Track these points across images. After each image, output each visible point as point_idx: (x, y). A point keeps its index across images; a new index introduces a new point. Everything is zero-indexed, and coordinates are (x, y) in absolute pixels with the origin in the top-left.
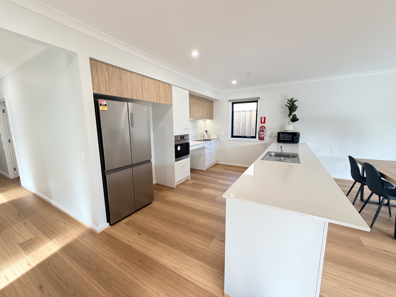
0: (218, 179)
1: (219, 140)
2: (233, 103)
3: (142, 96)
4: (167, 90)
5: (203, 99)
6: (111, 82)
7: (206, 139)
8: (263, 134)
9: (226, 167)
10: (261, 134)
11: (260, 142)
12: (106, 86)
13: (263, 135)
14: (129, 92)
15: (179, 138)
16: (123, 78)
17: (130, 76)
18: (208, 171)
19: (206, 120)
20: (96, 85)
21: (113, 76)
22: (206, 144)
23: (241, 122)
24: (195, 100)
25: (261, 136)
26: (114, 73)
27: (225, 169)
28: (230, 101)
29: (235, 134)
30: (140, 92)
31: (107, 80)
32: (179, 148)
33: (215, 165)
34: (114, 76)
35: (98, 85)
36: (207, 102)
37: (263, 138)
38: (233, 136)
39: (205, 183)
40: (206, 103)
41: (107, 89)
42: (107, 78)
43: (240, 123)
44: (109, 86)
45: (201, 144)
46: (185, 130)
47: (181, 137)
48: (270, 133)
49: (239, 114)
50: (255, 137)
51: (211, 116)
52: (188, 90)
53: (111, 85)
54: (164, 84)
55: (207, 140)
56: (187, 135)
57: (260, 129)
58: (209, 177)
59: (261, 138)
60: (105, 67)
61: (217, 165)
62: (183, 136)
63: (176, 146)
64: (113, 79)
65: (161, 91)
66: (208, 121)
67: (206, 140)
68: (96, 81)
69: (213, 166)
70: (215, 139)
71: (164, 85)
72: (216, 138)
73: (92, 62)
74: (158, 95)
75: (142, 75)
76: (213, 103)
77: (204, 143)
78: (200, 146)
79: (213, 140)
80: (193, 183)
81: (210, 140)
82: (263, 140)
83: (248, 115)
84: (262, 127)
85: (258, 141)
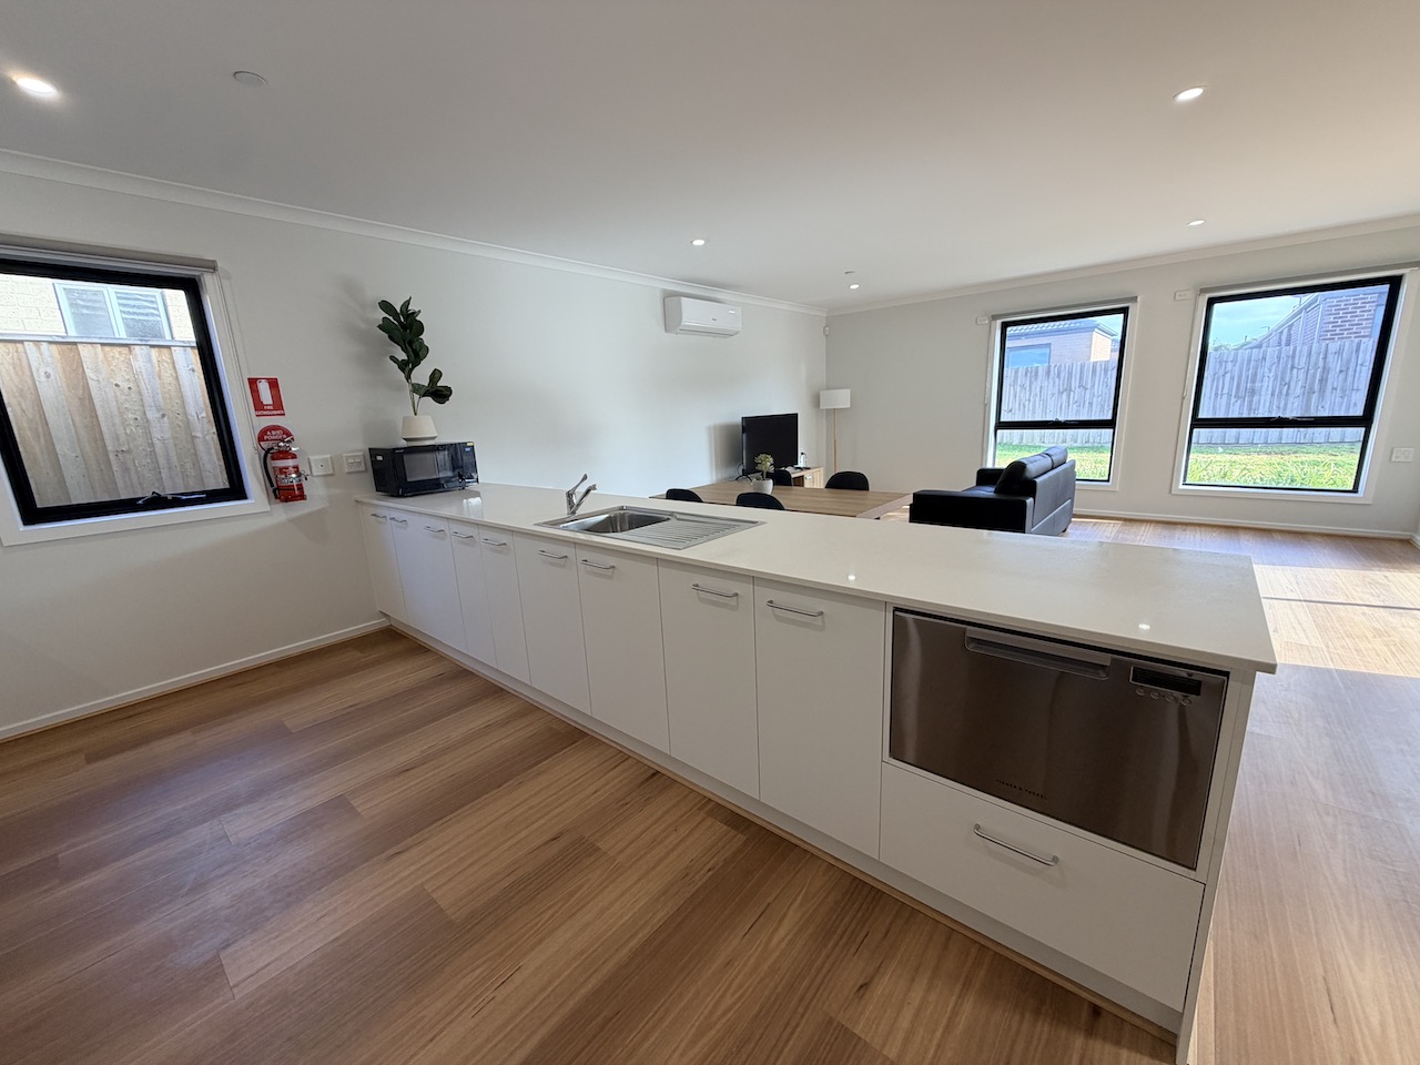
8: (296, 470)
10: (279, 469)
11: (283, 513)
13: (297, 474)
25: (286, 482)
37: (300, 487)
38: (34, 515)
48: (326, 459)
50: (236, 491)
57: (266, 445)
59: (291, 488)
82: (302, 497)
83: (49, 370)
84: (273, 432)
85: (268, 508)
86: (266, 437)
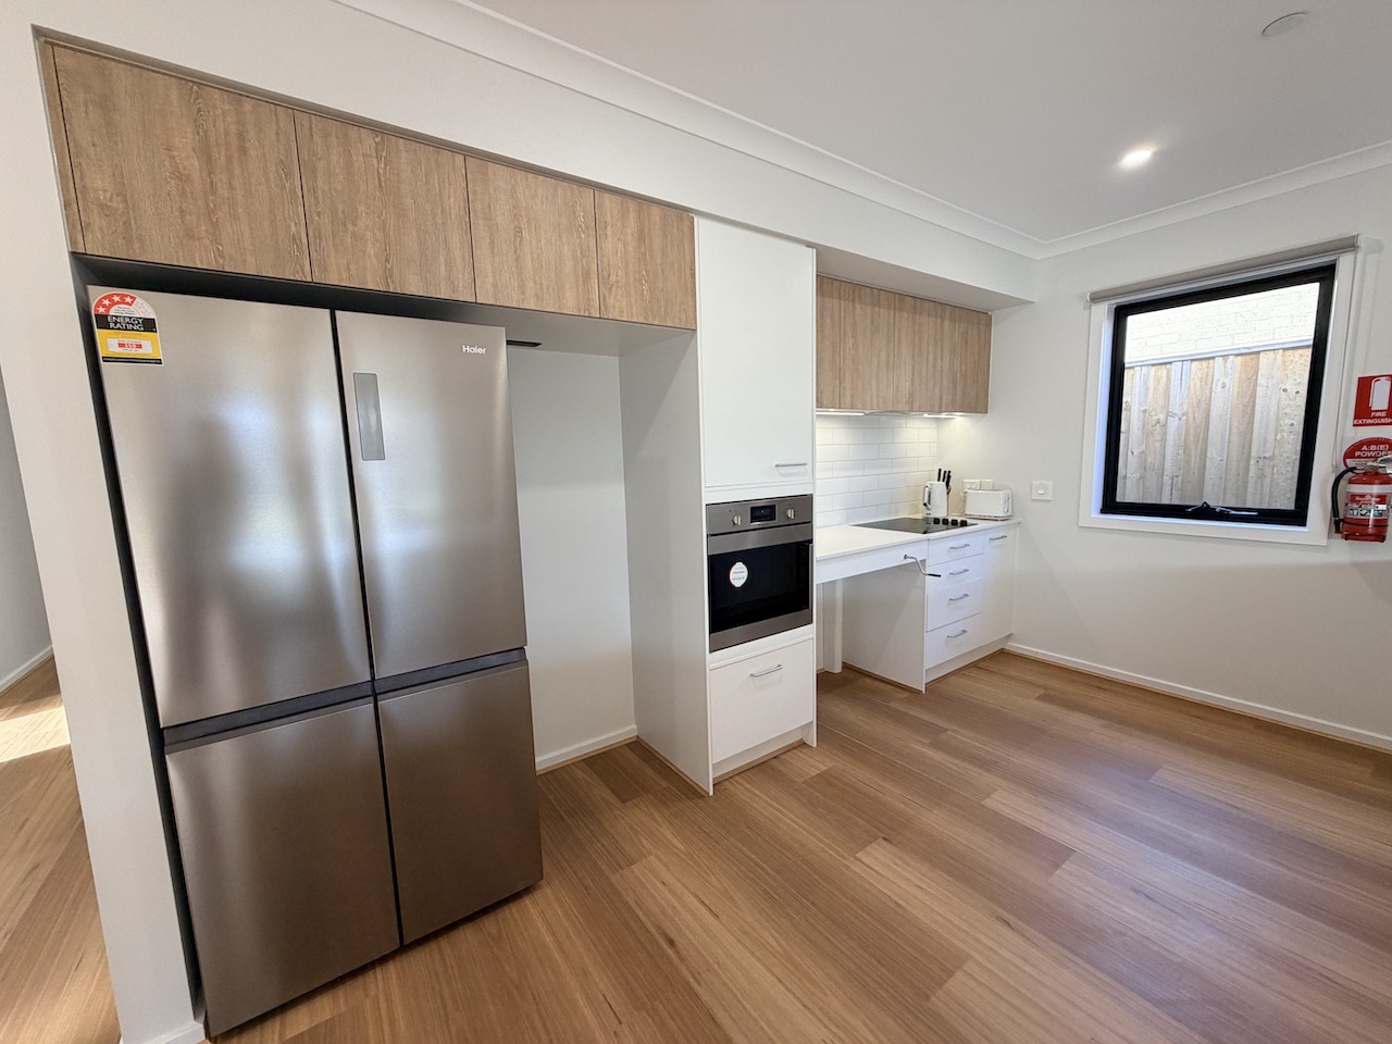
0: (989, 778)
1: (1019, 523)
2: (1121, 314)
3: (468, 277)
4: (657, 241)
5: (926, 305)
6: (223, 192)
7: (941, 515)
8: (1382, 499)
9: (1056, 685)
10: (1353, 498)
11: (1345, 552)
12: (182, 211)
13: (1382, 507)
14: (371, 250)
15: (737, 520)
16: (321, 165)
17: (379, 158)
18: (939, 694)
19: (943, 416)
20: (102, 206)
21: (243, 150)
22: (935, 550)
23: (1173, 424)
24: (869, 309)
25: (1356, 514)
26: (251, 135)
27: (1046, 698)
28: (1096, 298)
29: (1127, 493)
30: (457, 253)
31: (196, 175)
32: (739, 575)
33: (992, 657)
34: (252, 153)
35: (117, 204)
36: (953, 319)
37: (1380, 525)
38: (1111, 505)
39: (893, 795)
40: (947, 322)
41: (190, 234)
42: (194, 166)
43: (1165, 425)
44: (210, 213)
45: (895, 547)
46: (783, 470)
47: (753, 509)
49: (1158, 380)
50: (1297, 516)
51: (974, 400)
52: (810, 245)
53: (225, 208)
54: (632, 206)
55: (945, 522)
56: (804, 503)
57: (1351, 463)
58: (936, 745)
59: (1363, 523)
60: (174, 95)
61: (1000, 659)
62: (772, 508)
63: (719, 566)
64: (237, 170)
65: (610, 245)
66: (960, 423)
67: (936, 521)
68: (99, 183)
69: (974, 665)
70: (995, 519)
71: (632, 215)
72: (1001, 514)
73: (66, 59)
74: (587, 274)
75: (468, 152)
76: (989, 325)
77: (921, 541)
78: (894, 559)
79: (982, 525)
80: (825, 778)
81: (964, 524)
82: (1380, 537)
83: (1227, 381)
84: (1373, 447)
85: (1324, 542)
86: (1357, 454)
